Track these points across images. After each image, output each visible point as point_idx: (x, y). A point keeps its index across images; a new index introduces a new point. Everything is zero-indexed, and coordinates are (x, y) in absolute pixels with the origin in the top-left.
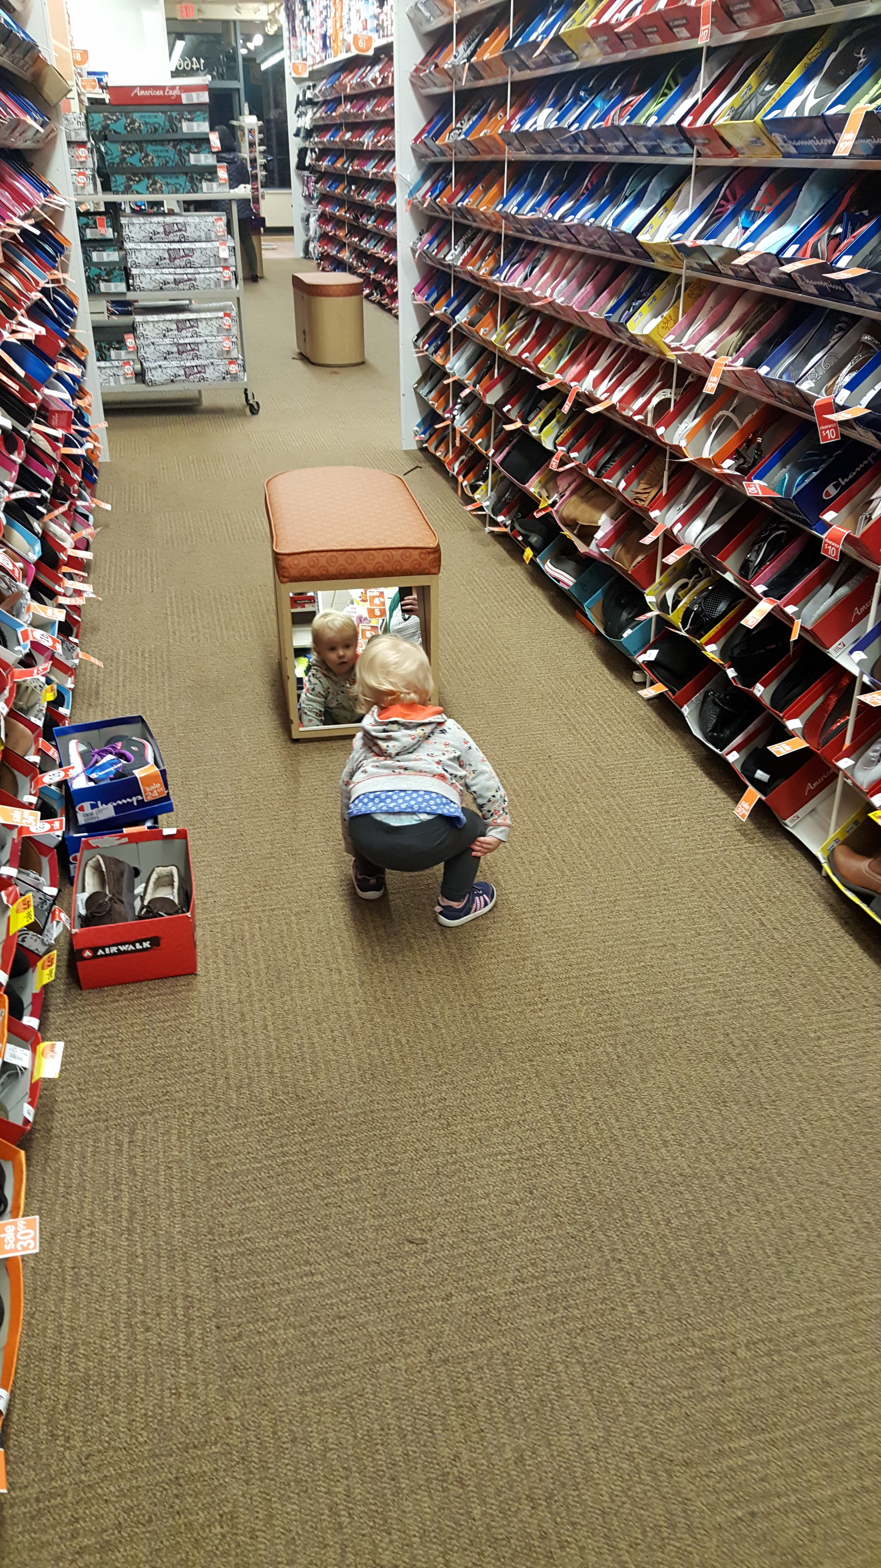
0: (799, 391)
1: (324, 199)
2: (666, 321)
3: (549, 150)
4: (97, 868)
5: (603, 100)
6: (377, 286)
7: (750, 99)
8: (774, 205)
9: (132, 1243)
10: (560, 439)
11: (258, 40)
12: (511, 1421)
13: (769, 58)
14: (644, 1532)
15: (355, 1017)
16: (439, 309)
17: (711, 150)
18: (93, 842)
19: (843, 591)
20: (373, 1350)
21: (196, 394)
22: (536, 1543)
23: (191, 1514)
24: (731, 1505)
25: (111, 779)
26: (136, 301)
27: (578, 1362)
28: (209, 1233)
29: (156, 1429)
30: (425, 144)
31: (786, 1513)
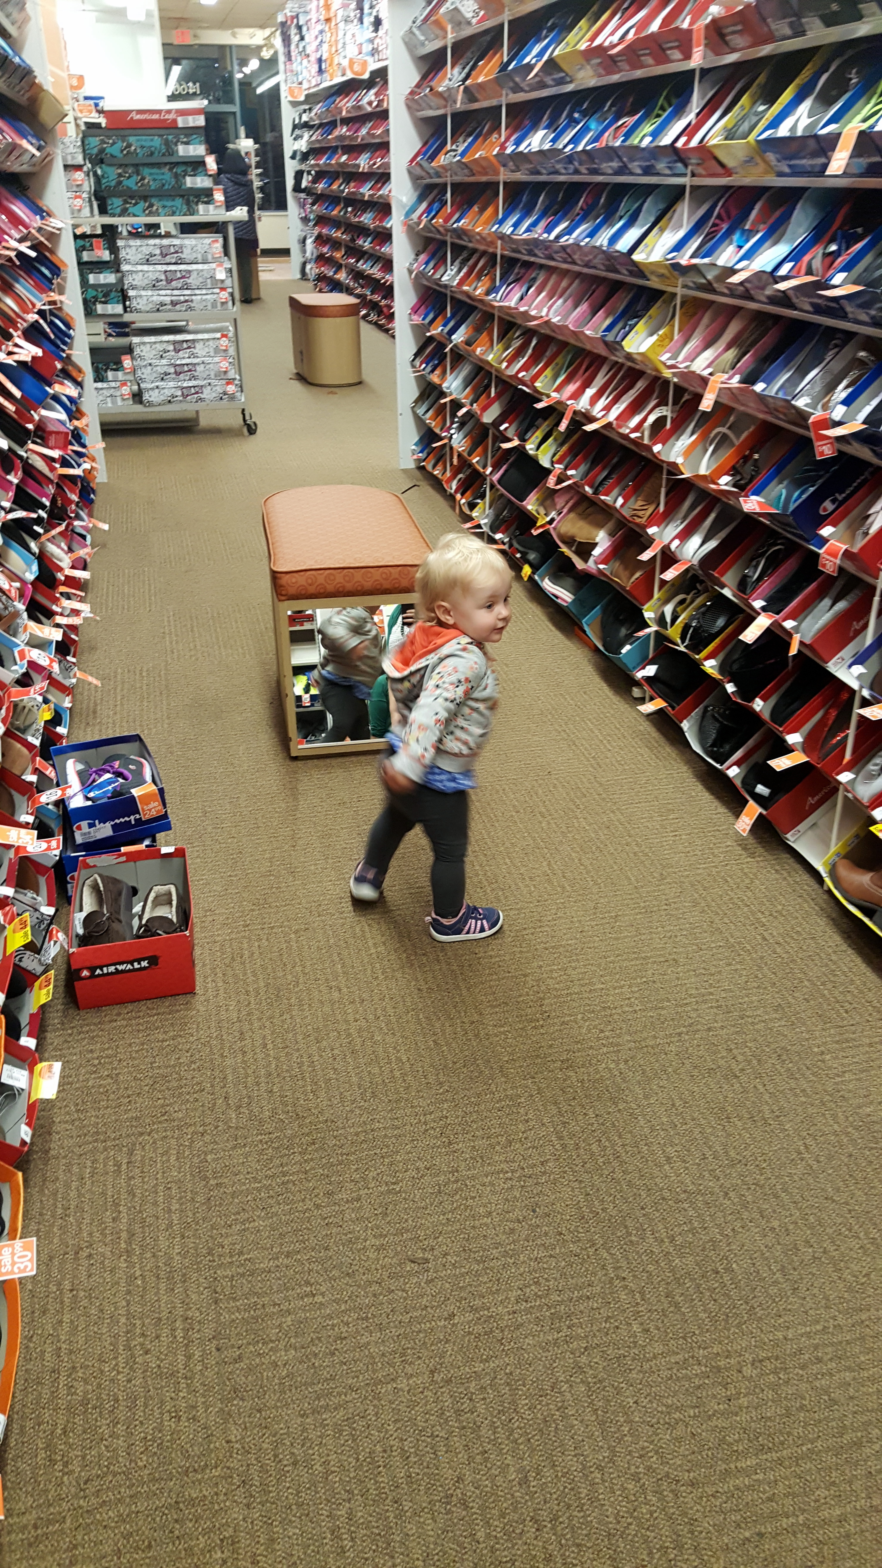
0: (794, 407)
1: (321, 220)
2: (661, 339)
3: (544, 171)
4: (95, 887)
5: (597, 121)
6: (374, 306)
7: (743, 119)
8: (769, 224)
9: (131, 1265)
10: (557, 457)
11: (254, 64)
12: (515, 1441)
13: (761, 79)
14: (650, 1553)
15: (355, 1034)
16: (436, 329)
17: (705, 169)
18: (91, 861)
19: (841, 605)
20: (374, 1371)
21: (194, 415)
23: (191, 1539)
24: (738, 1526)
25: (109, 798)
26: (134, 323)
27: (582, 1381)
28: (209, 1254)
29: (155, 1453)
30: (421, 166)
31: (794, 1534)
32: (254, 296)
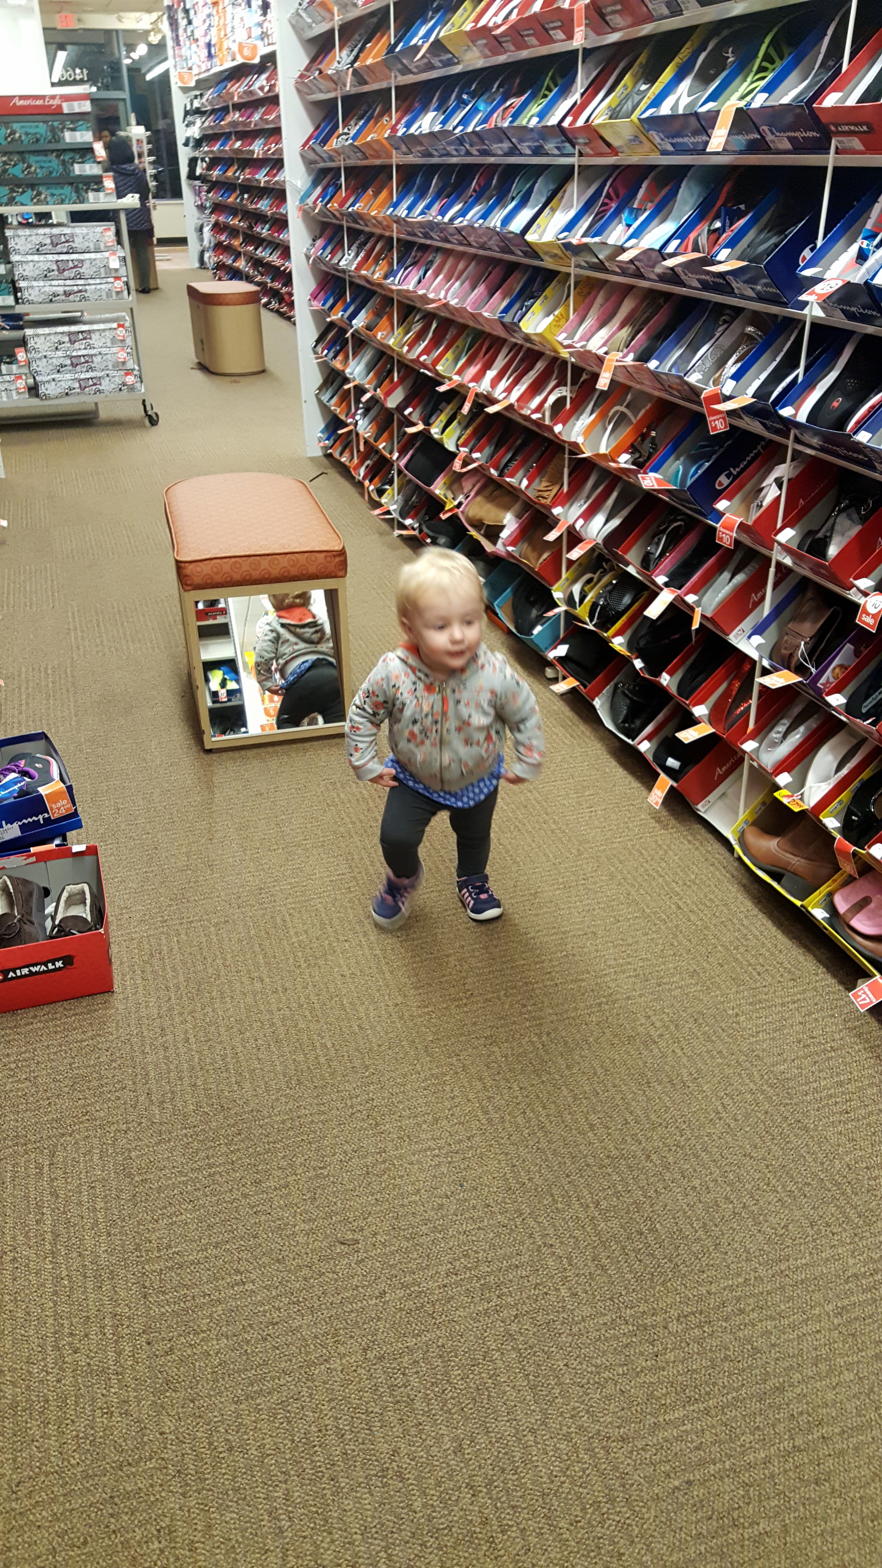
0: (687, 383)
1: (217, 208)
2: (558, 319)
3: (435, 153)
4: (5, 889)
5: (486, 102)
6: (275, 294)
7: (627, 98)
8: (655, 202)
9: (56, 1265)
10: (462, 440)
11: (142, 50)
12: (449, 1411)
13: (642, 59)
14: (584, 1509)
15: (279, 1023)
16: (337, 315)
17: (591, 149)
19: (740, 578)
20: (308, 1353)
21: (93, 407)
22: (478, 1530)
23: (127, 1532)
24: (668, 1476)
25: (15, 798)
26: (28, 314)
27: (513, 1348)
28: (136, 1250)
29: (89, 1450)
30: (313, 150)
31: (722, 1478)
32: (152, 287)
